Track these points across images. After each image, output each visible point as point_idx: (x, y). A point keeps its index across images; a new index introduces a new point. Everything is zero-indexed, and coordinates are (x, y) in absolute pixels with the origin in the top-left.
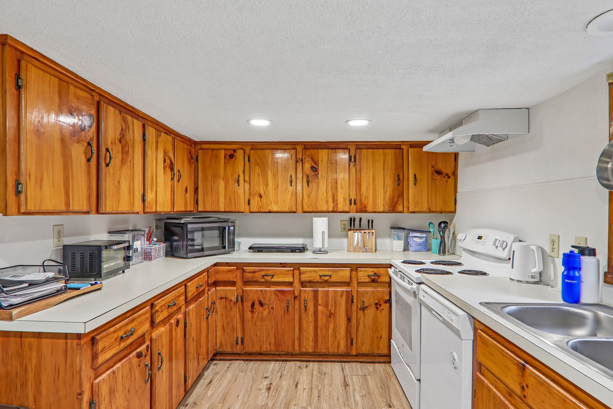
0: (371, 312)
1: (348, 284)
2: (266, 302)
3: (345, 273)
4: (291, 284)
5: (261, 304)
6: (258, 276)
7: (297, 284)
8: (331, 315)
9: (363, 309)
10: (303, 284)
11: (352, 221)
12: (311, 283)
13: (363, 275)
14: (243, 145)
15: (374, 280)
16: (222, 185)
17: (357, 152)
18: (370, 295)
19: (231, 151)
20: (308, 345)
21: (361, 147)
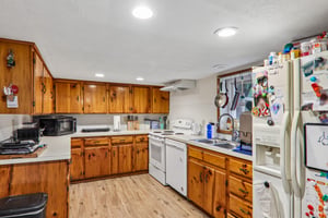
0: (141, 153)
1: (131, 143)
2: (96, 154)
3: (131, 138)
4: (107, 145)
5: (94, 155)
6: (92, 143)
7: (110, 144)
8: (125, 157)
9: (138, 152)
10: (113, 144)
11: (128, 117)
12: (116, 144)
13: (138, 139)
14: (80, 82)
15: (142, 141)
16: (69, 100)
17: (132, 88)
18: (141, 146)
19: (74, 84)
20: (115, 171)
21: (134, 86)
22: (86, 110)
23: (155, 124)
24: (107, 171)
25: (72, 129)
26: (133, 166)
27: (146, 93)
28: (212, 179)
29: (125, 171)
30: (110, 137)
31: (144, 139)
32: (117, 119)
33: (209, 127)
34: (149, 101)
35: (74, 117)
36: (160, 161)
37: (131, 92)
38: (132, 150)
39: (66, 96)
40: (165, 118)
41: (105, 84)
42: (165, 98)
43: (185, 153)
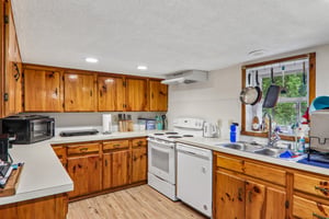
0: (138, 160)
1: (127, 148)
2: (83, 165)
3: (126, 143)
4: (97, 152)
5: (80, 166)
6: (78, 151)
7: (101, 152)
8: (120, 166)
9: (135, 159)
10: (104, 151)
11: (120, 116)
12: (109, 150)
13: (135, 143)
14: (59, 70)
15: (140, 145)
16: (44, 94)
17: (126, 80)
18: (138, 152)
19: (51, 72)
20: (107, 185)
21: (128, 77)
22: (68, 108)
23: (151, 124)
24: (97, 186)
25: (49, 133)
26: (129, 177)
27: (142, 86)
28: (260, 198)
29: (120, 184)
30: (101, 142)
31: (142, 143)
32: (107, 118)
33: (233, 128)
34: (145, 96)
35: (51, 116)
36: (167, 171)
37: (124, 85)
38: (128, 157)
39: (39, 88)
40: (164, 117)
41: (92, 73)
42: (163, 92)
43: (211, 162)
